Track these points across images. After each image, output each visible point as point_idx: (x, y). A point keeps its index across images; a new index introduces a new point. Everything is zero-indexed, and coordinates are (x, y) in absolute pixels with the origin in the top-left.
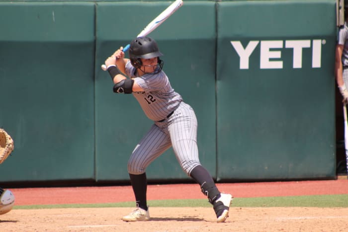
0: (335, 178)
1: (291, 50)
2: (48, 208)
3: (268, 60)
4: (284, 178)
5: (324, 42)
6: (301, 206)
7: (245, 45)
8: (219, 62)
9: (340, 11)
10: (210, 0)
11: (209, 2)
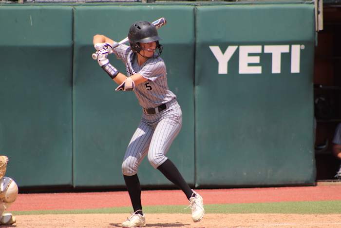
0: (314, 184)
1: (270, 55)
2: (26, 214)
3: (247, 65)
4: (263, 184)
5: (303, 47)
6: (280, 212)
7: (223, 50)
8: (197, 67)
9: (319, 16)
10: (187, 5)
11: (187, 6)
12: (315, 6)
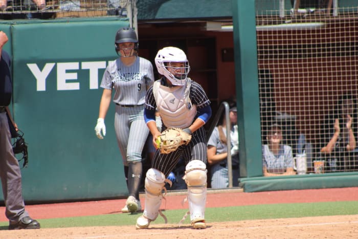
1: (88, 71)
3: (65, 81)
4: (83, 198)
6: (99, 225)
7: (41, 68)
10: (4, 23)
11: (4, 25)
12: (130, 22)
